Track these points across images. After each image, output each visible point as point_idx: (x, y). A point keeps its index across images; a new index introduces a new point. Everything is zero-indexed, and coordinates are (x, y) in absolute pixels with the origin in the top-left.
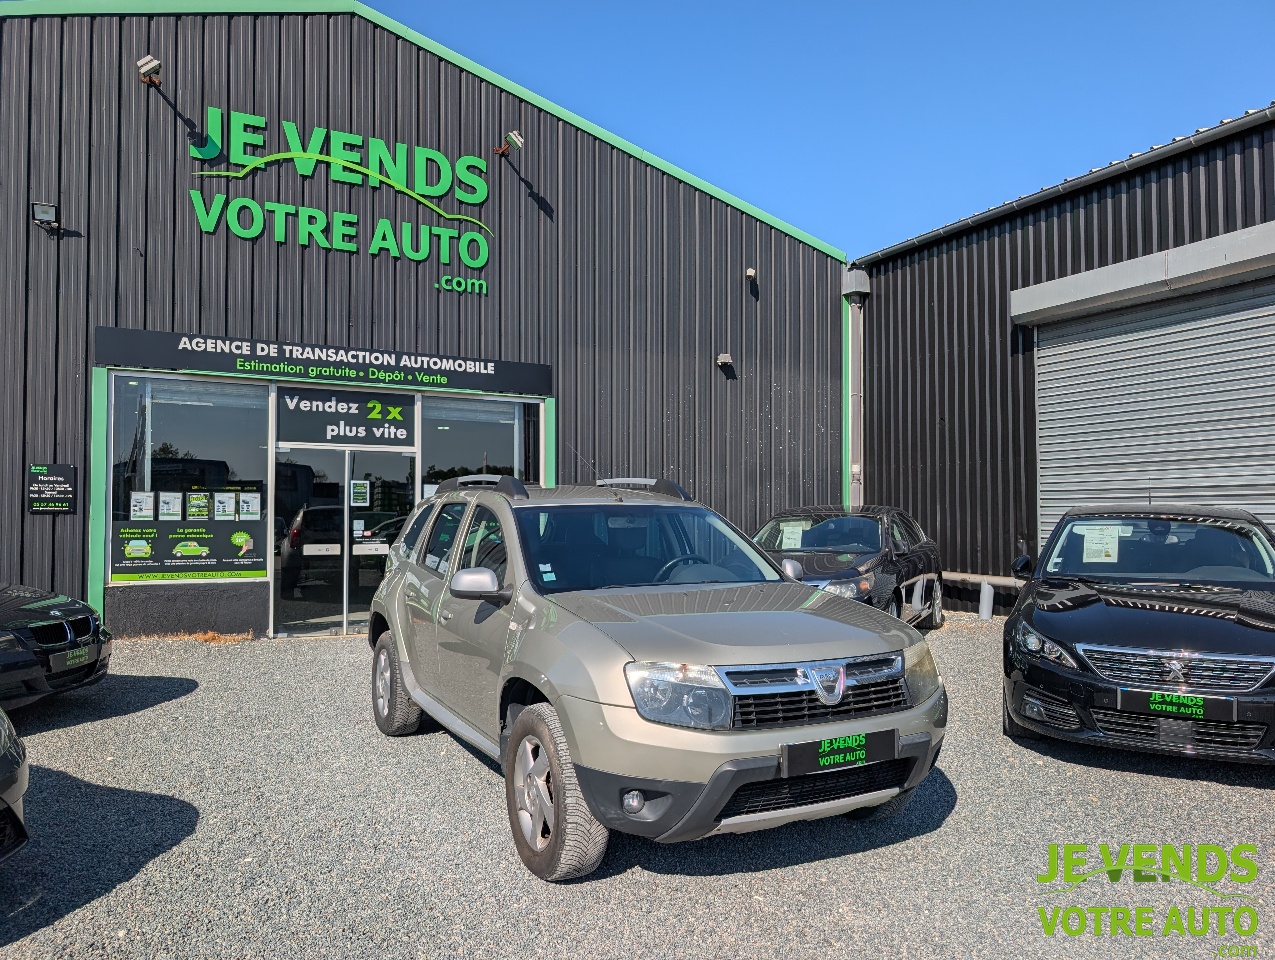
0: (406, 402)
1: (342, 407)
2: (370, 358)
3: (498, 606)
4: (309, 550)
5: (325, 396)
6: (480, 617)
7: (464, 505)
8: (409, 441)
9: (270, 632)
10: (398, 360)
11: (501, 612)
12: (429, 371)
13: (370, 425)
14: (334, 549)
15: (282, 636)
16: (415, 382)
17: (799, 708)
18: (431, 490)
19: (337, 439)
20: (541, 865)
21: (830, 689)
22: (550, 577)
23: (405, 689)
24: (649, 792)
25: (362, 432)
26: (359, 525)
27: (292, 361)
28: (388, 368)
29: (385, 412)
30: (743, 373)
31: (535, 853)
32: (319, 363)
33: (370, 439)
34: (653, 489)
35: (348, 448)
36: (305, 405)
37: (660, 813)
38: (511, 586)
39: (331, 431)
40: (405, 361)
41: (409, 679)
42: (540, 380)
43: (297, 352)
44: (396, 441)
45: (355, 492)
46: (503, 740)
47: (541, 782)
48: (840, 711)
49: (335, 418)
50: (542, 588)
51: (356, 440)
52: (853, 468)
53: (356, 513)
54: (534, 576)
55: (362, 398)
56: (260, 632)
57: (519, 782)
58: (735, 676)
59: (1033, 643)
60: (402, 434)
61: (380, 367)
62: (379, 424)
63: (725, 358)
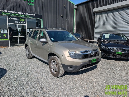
0: (25, 19)
1: (17, 19)
2: (19, 13)
3: (46, 43)
4: (14, 37)
5: (14, 18)
6: (43, 45)
7: (38, 31)
8: (25, 24)
9: (10, 46)
10: (23, 13)
11: (47, 44)
12: (27, 15)
13: (20, 21)
14: (17, 37)
15: (11, 47)
16: (25, 16)
17: (89, 56)
18: (28, 30)
19: (16, 23)
20: (56, 76)
21: (92, 53)
22: (53, 40)
23: (31, 53)
24: (71, 67)
25: (19, 22)
26: (20, 34)
27: (9, 13)
28: (22, 14)
29: (22, 20)
30: (64, 17)
31: (54, 74)
32: (13, 13)
33: (20, 23)
34: (61, 29)
35: (18, 24)
36: (11, 19)
37: (73, 69)
38: (48, 41)
39: (15, 22)
40: (24, 14)
41: (31, 52)
42: (41, 17)
43: (10, 12)
44: (24, 24)
45: (19, 30)
46: (48, 60)
47: (55, 65)
48: (93, 56)
49: (16, 20)
50: (53, 41)
51: (19, 23)
52: (75, 28)
53: (19, 32)
54: (51, 40)
55: (19, 18)
56: (8, 46)
57: (51, 65)
58: (82, 52)
59: (103, 47)
60: (24, 23)
61: (21, 14)
62: (21, 21)
63: (62, 15)
